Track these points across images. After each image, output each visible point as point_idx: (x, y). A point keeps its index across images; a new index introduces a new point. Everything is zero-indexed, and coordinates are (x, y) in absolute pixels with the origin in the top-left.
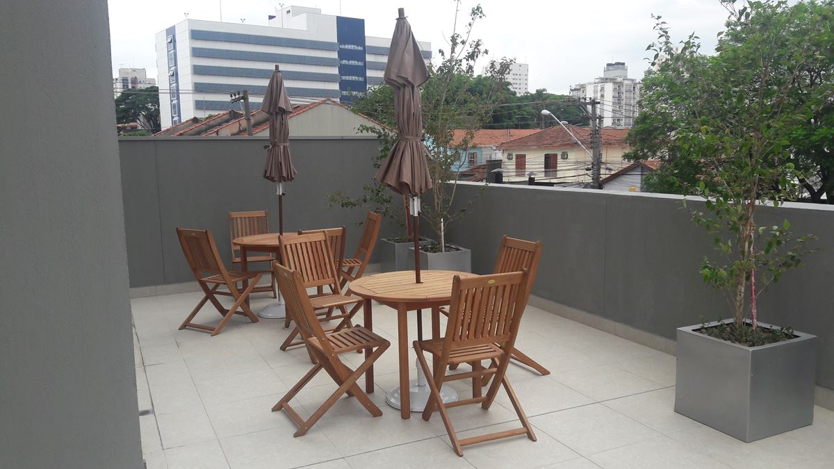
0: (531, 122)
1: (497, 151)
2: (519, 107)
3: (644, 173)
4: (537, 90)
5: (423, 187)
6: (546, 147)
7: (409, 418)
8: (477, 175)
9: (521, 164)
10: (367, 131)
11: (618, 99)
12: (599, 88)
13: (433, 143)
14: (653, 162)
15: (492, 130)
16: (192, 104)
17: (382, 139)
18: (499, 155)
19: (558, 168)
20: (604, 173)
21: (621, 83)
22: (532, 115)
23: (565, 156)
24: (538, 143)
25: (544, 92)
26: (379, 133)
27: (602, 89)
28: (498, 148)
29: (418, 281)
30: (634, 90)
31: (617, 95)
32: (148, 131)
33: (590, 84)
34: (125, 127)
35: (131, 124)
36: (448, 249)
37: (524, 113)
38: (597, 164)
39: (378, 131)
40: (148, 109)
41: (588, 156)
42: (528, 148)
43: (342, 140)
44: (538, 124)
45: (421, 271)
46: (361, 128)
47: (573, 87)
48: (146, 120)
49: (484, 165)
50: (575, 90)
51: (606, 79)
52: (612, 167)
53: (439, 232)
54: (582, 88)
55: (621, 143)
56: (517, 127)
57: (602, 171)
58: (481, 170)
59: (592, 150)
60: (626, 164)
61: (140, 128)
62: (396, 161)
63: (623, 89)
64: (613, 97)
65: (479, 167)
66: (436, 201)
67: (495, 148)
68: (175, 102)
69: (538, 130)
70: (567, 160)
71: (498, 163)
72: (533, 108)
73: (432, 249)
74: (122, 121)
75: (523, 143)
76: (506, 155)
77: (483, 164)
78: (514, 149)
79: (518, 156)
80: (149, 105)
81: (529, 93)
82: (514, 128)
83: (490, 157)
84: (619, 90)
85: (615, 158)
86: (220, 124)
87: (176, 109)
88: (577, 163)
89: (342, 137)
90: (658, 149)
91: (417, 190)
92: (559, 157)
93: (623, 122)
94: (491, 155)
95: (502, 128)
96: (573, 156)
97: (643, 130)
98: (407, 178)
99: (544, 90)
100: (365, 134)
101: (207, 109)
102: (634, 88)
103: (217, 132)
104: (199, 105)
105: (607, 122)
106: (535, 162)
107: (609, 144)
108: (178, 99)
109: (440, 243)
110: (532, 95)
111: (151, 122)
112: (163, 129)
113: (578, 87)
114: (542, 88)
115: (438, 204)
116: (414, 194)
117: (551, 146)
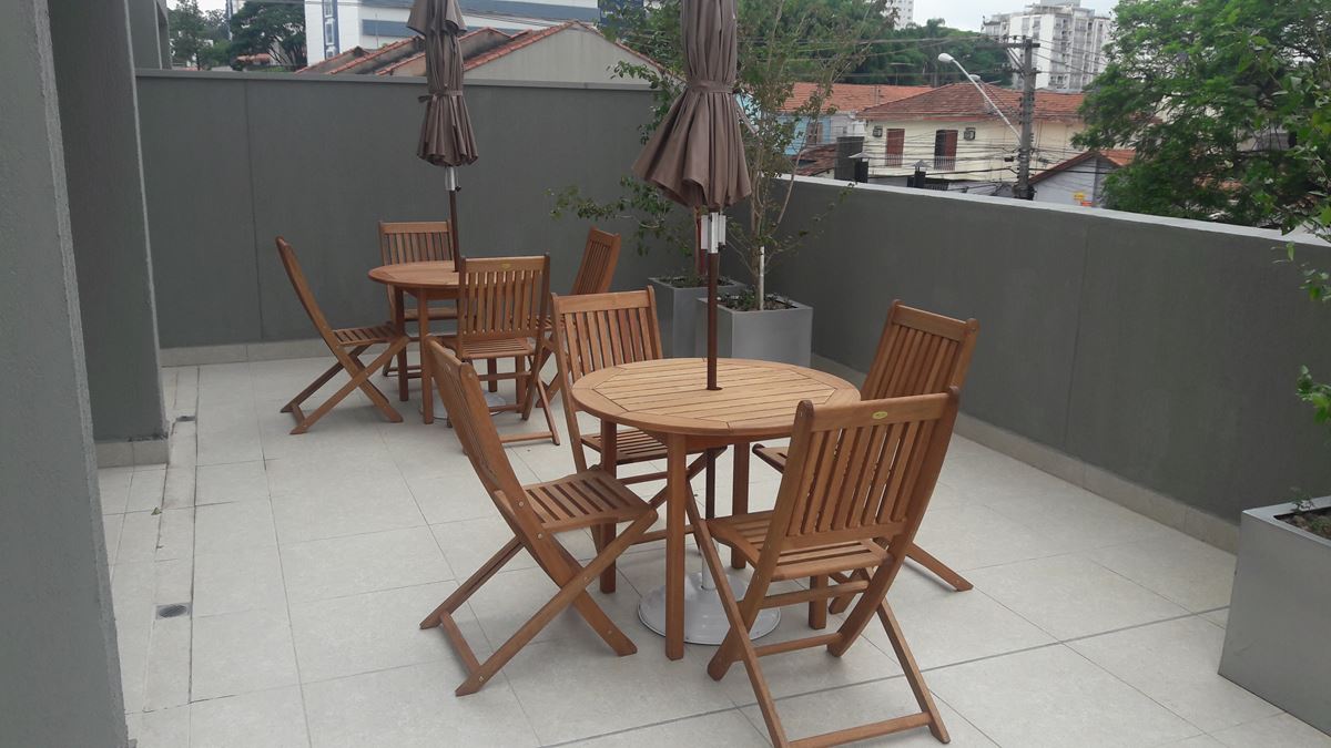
0: (915, 74)
1: (857, 122)
2: (897, 47)
3: (1101, 170)
4: (929, 22)
5: (732, 193)
6: (940, 120)
7: (681, 657)
8: (820, 161)
9: (895, 147)
10: (632, 74)
11: (1061, 43)
12: (1032, 23)
13: (754, 102)
14: (1123, 151)
15: (849, 86)
16: (357, 24)
17: (659, 91)
18: (860, 129)
19: (957, 156)
20: (1036, 167)
21: (1069, 15)
22: (919, 62)
23: (970, 135)
24: (925, 110)
25: (941, 25)
26: (653, 79)
27: (1037, 24)
28: (859, 117)
29: (712, 386)
30: (1090, 28)
31: (1061, 36)
32: (287, 67)
33: (1017, 14)
34: (251, 62)
35: (261, 56)
36: (771, 303)
37: (906, 58)
38: (1026, 151)
39: (651, 74)
40: (288, 33)
41: (1013, 137)
42: (910, 118)
43: (586, 91)
44: (928, 78)
45: (719, 361)
46: (621, 68)
47: (989, 19)
48: (283, 51)
49: (834, 145)
50: (991, 23)
51: (1045, 8)
52: (1049, 158)
53: (754, 272)
54: (1003, 20)
55: (1064, 119)
56: (891, 81)
57: (1033, 164)
58: (827, 153)
59: (1021, 127)
60: (1073, 153)
61: (274, 63)
62: (679, 135)
63: (1072, 27)
64: (1054, 39)
65: (824, 149)
66: (754, 212)
67: (852, 117)
68: (330, 21)
69: (928, 89)
70: (974, 142)
71: (856, 144)
72: (921, 50)
73: (741, 303)
74: (245, 51)
75: (901, 110)
76: (871, 129)
77: (832, 143)
78: (885, 120)
79: (891, 133)
80: (289, 27)
81: (914, 24)
82: (886, 83)
83: (845, 132)
84: (1065, 27)
85: (1056, 143)
86: (396, 60)
87: (332, 33)
88: (989, 147)
89: (586, 84)
90: (1134, 129)
91: (719, 199)
92: (960, 136)
93: (1066, 83)
94: (845, 128)
95: (867, 82)
96: (984, 135)
97: (1109, 96)
98: (698, 173)
99: (941, 21)
100: (629, 81)
101: (382, 35)
102: (1090, 24)
103: (391, 72)
104: (369, 28)
105: (1042, 82)
106: (919, 144)
107: (1046, 119)
108: (335, 16)
109: (756, 293)
110: (920, 29)
111: (292, 53)
112: (309, 65)
113: (997, 20)
114: (937, 18)
115: (757, 218)
116: (713, 207)
117: (949, 116)
